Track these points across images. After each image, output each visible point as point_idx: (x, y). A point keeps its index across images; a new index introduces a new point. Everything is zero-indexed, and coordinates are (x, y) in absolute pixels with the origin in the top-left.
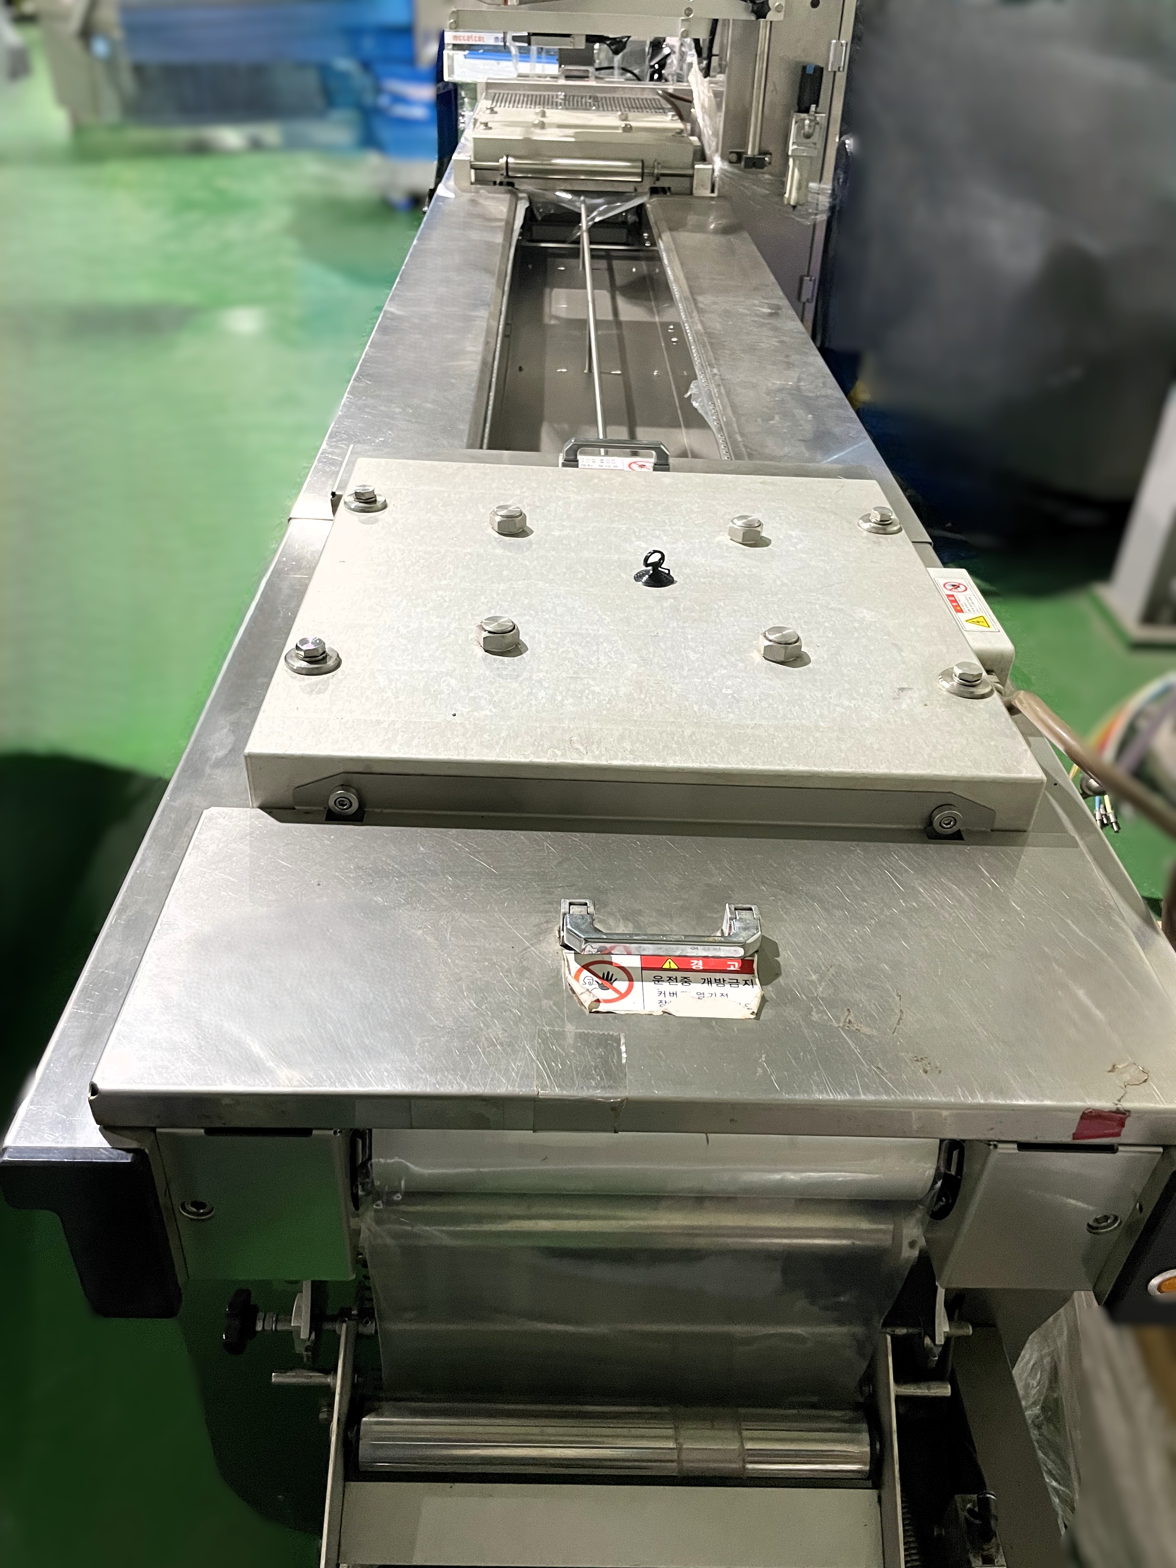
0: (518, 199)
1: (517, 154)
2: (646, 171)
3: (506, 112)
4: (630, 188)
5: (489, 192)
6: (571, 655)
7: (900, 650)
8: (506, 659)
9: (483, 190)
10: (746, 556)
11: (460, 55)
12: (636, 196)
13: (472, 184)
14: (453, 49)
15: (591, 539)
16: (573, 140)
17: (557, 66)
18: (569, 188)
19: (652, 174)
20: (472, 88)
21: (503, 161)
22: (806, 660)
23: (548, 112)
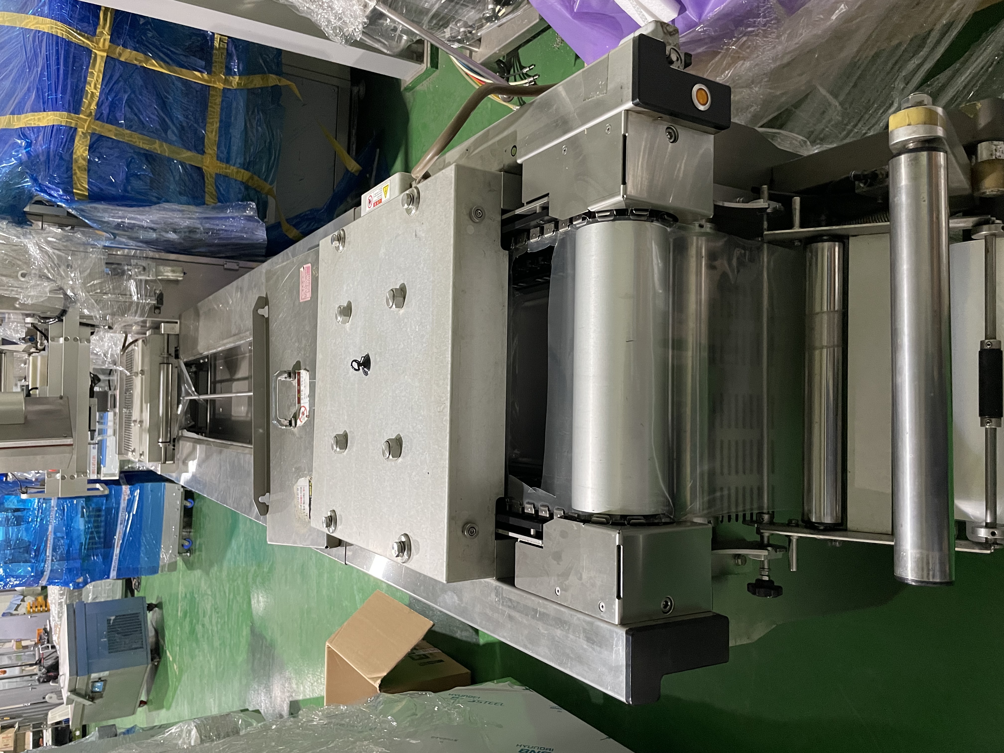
0: (182, 436)
1: (157, 437)
2: (166, 362)
3: (134, 443)
4: (176, 371)
5: (179, 452)
6: (402, 410)
7: (398, 235)
8: (403, 446)
9: (178, 456)
10: (356, 315)
11: (103, 470)
12: (180, 367)
13: (174, 463)
14: (100, 474)
15: (348, 399)
16: (149, 405)
17: (109, 413)
18: (176, 406)
19: (168, 358)
20: (122, 463)
21: (161, 445)
22: (403, 286)
23: (134, 418)
